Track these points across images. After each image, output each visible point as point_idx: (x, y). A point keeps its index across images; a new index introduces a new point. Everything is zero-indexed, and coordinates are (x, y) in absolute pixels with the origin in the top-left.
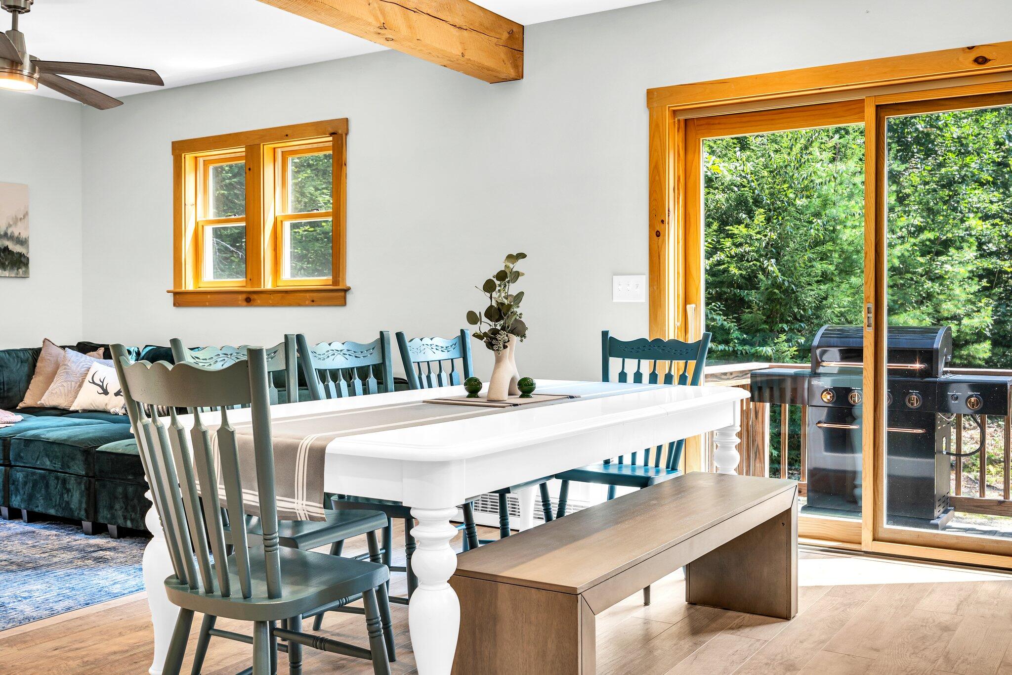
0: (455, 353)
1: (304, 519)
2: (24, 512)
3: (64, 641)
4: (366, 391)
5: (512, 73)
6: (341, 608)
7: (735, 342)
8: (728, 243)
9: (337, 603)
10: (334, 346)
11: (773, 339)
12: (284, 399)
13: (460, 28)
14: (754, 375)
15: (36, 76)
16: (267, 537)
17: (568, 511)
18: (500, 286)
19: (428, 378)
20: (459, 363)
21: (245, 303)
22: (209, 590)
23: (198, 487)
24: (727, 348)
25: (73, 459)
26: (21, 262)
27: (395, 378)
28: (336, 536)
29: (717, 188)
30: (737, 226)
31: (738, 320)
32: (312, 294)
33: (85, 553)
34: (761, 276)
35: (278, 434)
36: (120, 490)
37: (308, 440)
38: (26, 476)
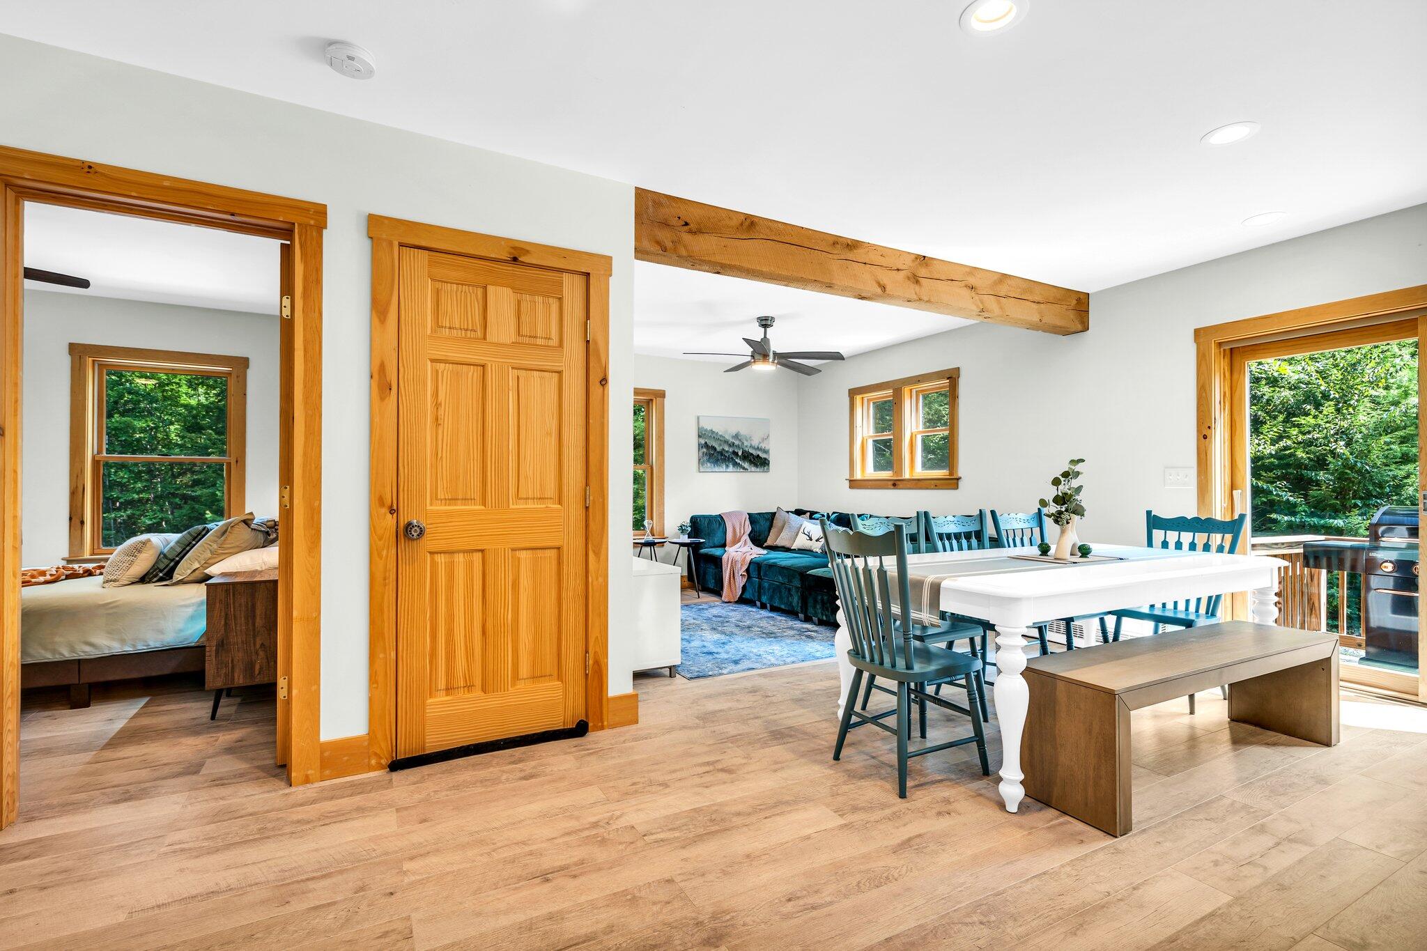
0: (1034, 524)
1: (927, 625)
2: (768, 605)
3: (791, 679)
4: (970, 548)
5: (1080, 327)
6: (951, 683)
7: (1302, 515)
8: (1294, 431)
9: (949, 679)
10: (948, 519)
11: (1344, 513)
12: (917, 551)
13: (1038, 303)
14: (1306, 545)
15: (776, 361)
16: (906, 633)
17: (1121, 638)
18: (1064, 481)
19: (1014, 540)
20: (1037, 531)
21: (892, 487)
22: (872, 660)
23: (866, 601)
24: (1293, 519)
25: (794, 578)
26: (765, 463)
27: (990, 538)
28: (950, 638)
29: (1283, 387)
30: (1304, 417)
31: (1306, 496)
32: (935, 481)
33: (801, 632)
34: (1330, 459)
35: (912, 573)
36: (819, 598)
37: (930, 578)
38: (770, 585)
